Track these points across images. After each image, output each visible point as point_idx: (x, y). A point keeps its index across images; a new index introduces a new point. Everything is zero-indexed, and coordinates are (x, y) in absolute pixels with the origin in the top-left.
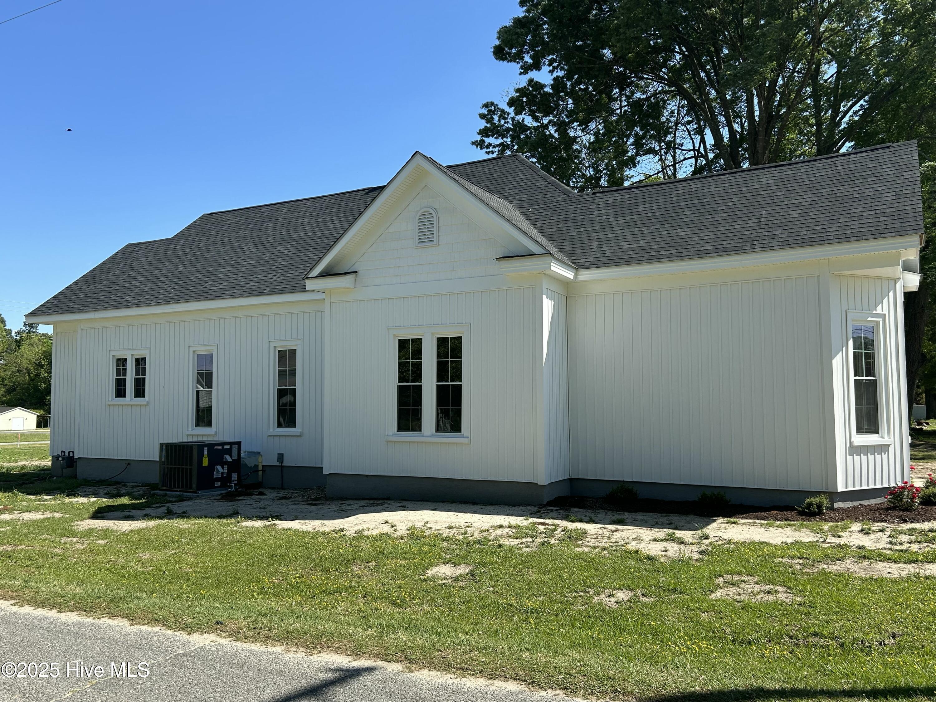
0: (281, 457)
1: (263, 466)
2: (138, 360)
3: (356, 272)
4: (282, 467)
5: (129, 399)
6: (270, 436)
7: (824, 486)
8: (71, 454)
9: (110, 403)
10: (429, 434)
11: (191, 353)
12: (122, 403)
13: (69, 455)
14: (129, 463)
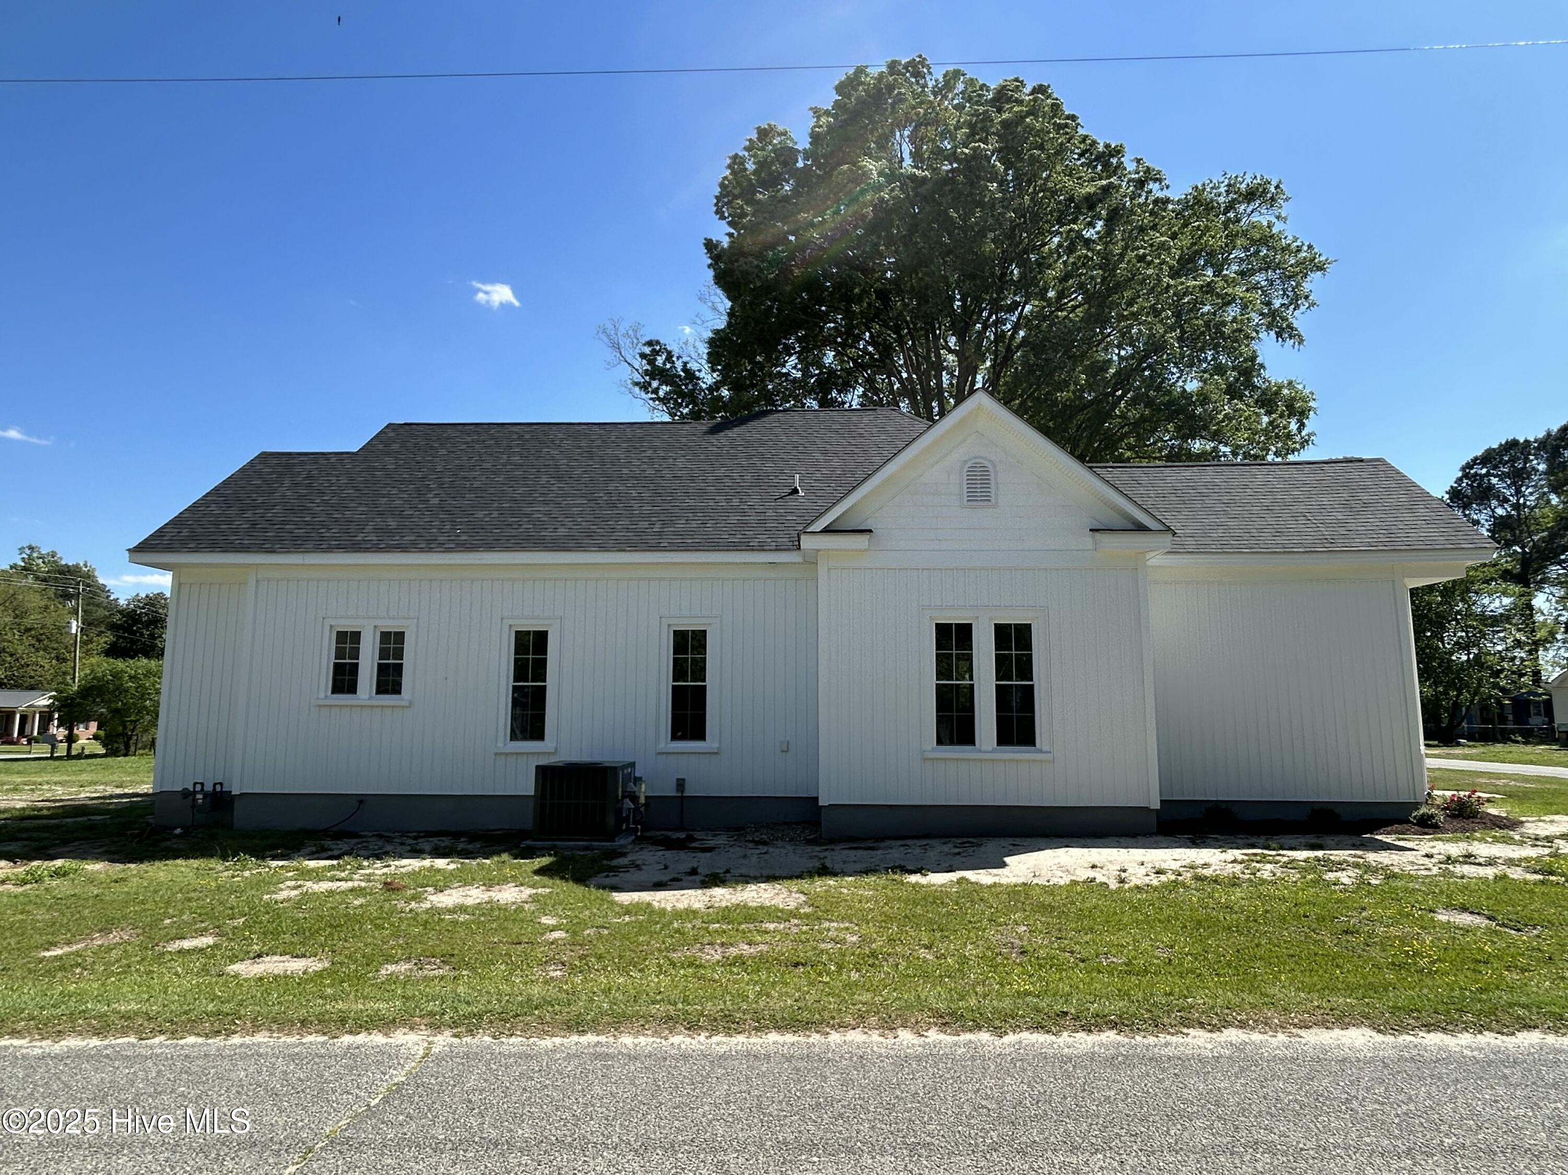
0: (681, 784)
1: (646, 797)
2: (385, 636)
3: (870, 531)
4: (682, 798)
5: (367, 696)
6: (660, 753)
7: (1412, 796)
8: (218, 788)
9: (321, 702)
10: (990, 749)
11: (506, 628)
12: (349, 703)
13: (214, 789)
14: (361, 800)
